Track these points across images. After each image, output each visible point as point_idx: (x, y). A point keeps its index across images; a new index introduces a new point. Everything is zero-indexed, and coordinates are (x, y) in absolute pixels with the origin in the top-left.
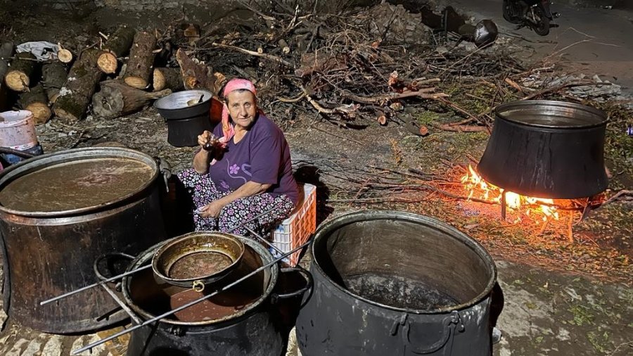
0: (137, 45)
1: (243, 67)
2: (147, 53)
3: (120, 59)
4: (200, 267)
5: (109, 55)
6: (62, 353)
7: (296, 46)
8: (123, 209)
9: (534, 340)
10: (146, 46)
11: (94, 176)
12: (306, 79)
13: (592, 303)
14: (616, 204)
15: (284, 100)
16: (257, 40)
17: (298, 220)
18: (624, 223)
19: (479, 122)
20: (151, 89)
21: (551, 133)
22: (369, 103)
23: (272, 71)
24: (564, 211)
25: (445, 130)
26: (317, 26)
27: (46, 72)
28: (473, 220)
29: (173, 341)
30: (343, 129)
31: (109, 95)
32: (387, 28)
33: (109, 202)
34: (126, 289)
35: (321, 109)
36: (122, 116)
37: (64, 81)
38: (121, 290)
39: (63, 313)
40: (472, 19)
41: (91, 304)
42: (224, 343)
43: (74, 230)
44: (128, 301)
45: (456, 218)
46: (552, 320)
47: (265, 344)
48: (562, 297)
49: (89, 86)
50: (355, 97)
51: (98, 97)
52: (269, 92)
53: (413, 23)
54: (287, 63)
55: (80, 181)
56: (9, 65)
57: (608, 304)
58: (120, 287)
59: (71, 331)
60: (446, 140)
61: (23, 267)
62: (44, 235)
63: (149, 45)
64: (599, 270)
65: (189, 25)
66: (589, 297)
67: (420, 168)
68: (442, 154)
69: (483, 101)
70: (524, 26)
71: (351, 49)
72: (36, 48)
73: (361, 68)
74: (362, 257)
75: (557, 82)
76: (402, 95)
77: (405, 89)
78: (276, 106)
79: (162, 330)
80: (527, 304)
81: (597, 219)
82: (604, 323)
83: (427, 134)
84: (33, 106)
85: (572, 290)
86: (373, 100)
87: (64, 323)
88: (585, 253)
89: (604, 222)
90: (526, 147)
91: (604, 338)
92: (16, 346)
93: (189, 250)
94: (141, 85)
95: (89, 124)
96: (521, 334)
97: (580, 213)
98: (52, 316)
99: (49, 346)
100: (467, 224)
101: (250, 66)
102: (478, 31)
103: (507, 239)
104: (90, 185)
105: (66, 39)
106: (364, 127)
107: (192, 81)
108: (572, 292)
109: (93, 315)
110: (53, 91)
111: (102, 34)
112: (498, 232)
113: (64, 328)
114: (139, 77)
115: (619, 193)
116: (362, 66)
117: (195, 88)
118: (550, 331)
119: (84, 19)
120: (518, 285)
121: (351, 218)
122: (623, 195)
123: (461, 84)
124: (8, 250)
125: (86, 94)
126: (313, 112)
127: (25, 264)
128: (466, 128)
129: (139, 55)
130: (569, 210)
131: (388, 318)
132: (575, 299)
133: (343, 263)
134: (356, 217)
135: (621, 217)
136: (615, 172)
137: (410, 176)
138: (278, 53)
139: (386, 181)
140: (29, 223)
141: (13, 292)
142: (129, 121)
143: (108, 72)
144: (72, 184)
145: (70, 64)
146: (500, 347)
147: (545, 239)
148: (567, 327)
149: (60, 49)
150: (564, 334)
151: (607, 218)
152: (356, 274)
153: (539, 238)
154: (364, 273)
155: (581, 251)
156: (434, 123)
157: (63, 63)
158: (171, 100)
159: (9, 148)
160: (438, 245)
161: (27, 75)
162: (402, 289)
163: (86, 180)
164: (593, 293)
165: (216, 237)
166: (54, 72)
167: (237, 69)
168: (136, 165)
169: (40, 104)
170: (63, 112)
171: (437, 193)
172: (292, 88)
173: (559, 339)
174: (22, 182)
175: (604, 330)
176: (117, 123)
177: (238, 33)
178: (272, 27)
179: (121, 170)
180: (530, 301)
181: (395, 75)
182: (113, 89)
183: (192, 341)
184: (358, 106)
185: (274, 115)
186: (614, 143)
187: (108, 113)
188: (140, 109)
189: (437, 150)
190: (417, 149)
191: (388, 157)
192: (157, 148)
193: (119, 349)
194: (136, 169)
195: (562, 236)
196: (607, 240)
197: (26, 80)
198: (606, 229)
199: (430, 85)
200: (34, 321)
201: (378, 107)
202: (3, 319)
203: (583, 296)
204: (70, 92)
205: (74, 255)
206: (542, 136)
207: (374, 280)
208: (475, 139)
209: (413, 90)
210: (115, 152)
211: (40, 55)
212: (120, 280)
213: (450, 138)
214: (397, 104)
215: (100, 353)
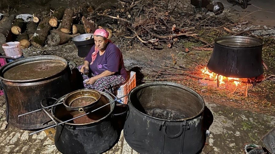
0: (65, 15)
1: (111, 24)
2: (70, 18)
3: (59, 21)
4: (83, 103)
5: (54, 19)
6: (29, 138)
7: (134, 14)
8: (52, 80)
9: (224, 136)
10: (69, 15)
11: (42, 67)
12: (137, 29)
13: (252, 121)
14: (268, 81)
15: (128, 38)
16: (117, 12)
17: (127, 86)
18: (271, 89)
19: (211, 46)
20: (72, 34)
21: (237, 50)
22: (164, 38)
23: (123, 25)
24: (245, 84)
25: (197, 50)
26: (142, 5)
27: (28, 27)
28: (205, 87)
29: (71, 132)
30: (153, 50)
31: (54, 36)
32: (175, 7)
33: (46, 77)
34: (53, 111)
35: (143, 41)
36: (60, 45)
37: (35, 30)
38: (51, 112)
39: (29, 121)
40: (213, 2)
41: (40, 118)
42: (91, 133)
43: (33, 88)
44: (53, 116)
45: (197, 87)
46: (233, 128)
47: (109, 135)
48: (239, 119)
49: (46, 32)
50: (158, 36)
51: (49, 37)
52: (121, 34)
53: (187, 4)
54: (129, 22)
55: (36, 69)
56: (13, 24)
57: (259, 122)
58: (51, 110)
59: (32, 129)
60: (196, 54)
61: (13, 103)
62: (21, 90)
63: (71, 15)
64: (257, 108)
65: (89, 6)
66: (251, 119)
67: (184, 66)
68: (194, 60)
69: (214, 37)
70: (236, 5)
71: (156, 15)
72: (24, 17)
73: (160, 24)
74: (153, 101)
75: (248, 29)
76: (178, 35)
77: (180, 32)
78: (125, 40)
79: (66, 127)
80: (223, 121)
81: (259, 87)
82: (256, 129)
83: (189, 52)
84: (23, 41)
85: (244, 116)
86: (165, 37)
87: (30, 125)
88: (252, 101)
89: (262, 88)
90: (227, 56)
91: (255, 136)
92: (10, 135)
93: (79, 97)
94: (67, 32)
95: (46, 48)
96: (219, 133)
97: (252, 85)
98: (25, 122)
99: (24, 135)
100: (202, 89)
101: (114, 23)
102: (215, 7)
103: (219, 95)
104: (40, 70)
105: (37, 13)
106: (161, 49)
107: (89, 30)
108: (243, 117)
109: (41, 122)
110: (31, 34)
111: (52, 11)
112: (215, 92)
113: (30, 128)
114: (67, 28)
115: (270, 76)
116: (161, 22)
117: (90, 33)
118: (232, 132)
119: (45, 5)
120: (220, 113)
121: (147, 84)
122: (272, 77)
123: (205, 30)
124: (7, 96)
125: (44, 35)
126: (140, 43)
127: (14, 102)
128: (206, 49)
129: (66, 19)
130: (247, 83)
131: (157, 123)
132: (244, 120)
133: (145, 103)
134: (149, 84)
135: (270, 86)
136: (270, 67)
137: (179, 69)
138: (126, 18)
139: (169, 71)
140: (15, 85)
141: (10, 113)
142: (62, 47)
143: (54, 26)
144: (33, 70)
145: (38, 23)
146: (209, 138)
147: (235, 95)
148: (240, 131)
149: (34, 17)
150: (238, 134)
151: (263, 86)
152: (151, 108)
153: (233, 95)
154: (154, 108)
155: (250, 100)
156: (192, 47)
157: (35, 23)
158: (79, 38)
159: (10, 57)
160: (184, 96)
161: (20, 28)
162: (169, 114)
163: (39, 69)
164: (253, 117)
165: (90, 91)
166: (32, 26)
167: (109, 25)
168: (59, 63)
169: (25, 40)
170: (35, 43)
171: (190, 76)
172: (132, 33)
173: (235, 136)
174: (13, 69)
175: (255, 132)
176: (57, 48)
177: (110, 10)
178: (123, 6)
179: (53, 65)
180: (225, 120)
181: (174, 26)
182: (56, 33)
183: (78, 132)
184: (158, 39)
185: (123, 44)
186: (270, 55)
187: (54, 43)
188: (67, 42)
189: (192, 58)
190: (183, 58)
191: (171, 61)
192: (73, 58)
193: (52, 136)
194: (59, 65)
195: (243, 94)
196: (262, 96)
197: (20, 30)
198: (263, 91)
199: (191, 30)
200: (18, 125)
201: (168, 40)
202: (6, 124)
203: (248, 118)
204: (38, 35)
205: (33, 98)
206: (233, 51)
207: (158, 111)
208: (209, 53)
209: (183, 33)
210: (51, 57)
211: (26, 20)
212: (50, 108)
213: (198, 53)
214: (176, 39)
215: (44, 138)
